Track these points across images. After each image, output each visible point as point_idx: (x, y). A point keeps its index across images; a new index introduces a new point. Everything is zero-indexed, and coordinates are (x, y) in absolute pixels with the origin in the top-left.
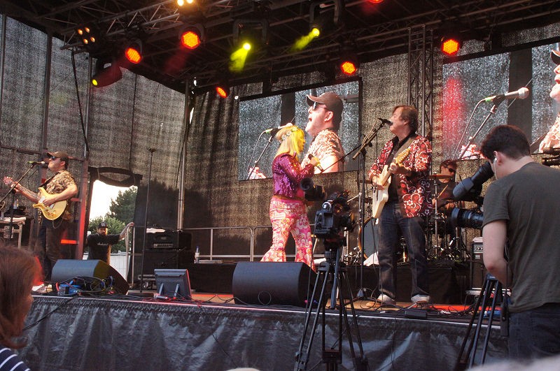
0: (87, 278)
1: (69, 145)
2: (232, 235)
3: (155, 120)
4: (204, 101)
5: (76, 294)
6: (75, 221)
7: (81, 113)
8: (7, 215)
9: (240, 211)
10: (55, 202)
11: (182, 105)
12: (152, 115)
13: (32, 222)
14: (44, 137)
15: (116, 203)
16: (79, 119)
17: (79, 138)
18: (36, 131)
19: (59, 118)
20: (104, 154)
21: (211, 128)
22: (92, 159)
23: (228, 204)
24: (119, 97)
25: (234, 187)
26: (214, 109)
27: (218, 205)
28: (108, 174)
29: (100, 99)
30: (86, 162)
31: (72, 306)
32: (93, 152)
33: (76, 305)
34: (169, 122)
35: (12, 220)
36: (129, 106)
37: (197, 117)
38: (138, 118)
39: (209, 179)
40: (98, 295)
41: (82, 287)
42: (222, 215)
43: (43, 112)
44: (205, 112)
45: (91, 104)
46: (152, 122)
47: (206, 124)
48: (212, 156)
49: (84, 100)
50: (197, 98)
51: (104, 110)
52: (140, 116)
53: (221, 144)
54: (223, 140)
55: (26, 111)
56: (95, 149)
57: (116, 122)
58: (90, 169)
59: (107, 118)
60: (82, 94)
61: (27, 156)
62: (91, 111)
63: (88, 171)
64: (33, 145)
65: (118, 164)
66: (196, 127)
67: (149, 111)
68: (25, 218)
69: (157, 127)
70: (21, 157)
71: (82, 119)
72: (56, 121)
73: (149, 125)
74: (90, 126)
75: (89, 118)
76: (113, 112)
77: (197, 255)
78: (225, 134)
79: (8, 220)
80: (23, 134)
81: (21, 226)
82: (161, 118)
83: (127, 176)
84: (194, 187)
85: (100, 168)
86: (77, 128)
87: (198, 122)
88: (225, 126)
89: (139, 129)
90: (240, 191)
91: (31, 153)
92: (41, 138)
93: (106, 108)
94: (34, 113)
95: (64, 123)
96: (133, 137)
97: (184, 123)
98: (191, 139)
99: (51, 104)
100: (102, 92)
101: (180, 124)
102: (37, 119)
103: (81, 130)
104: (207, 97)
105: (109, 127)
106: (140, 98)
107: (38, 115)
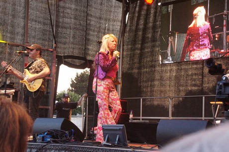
0: (56, 131)
1: (43, 40)
2: (156, 103)
3: (102, 21)
4: (136, 7)
5: (49, 142)
6: (47, 93)
7: (50, 17)
8: (2, 88)
9: (162, 85)
10: (35, 79)
11: (121, 10)
12: (100, 18)
13: (19, 93)
14: (25, 34)
15: (75, 81)
16: (49, 21)
17: (49, 35)
18: (20, 30)
19: (36, 21)
20: (67, 46)
21: (141, 27)
22: (59, 50)
23: (153, 80)
24: (77, 6)
25: (157, 68)
26: (143, 13)
27: (146, 82)
28: (70, 60)
29: (64, 7)
30: (55, 52)
32: (59, 45)
33: (49, 149)
34: (111, 23)
35: (5, 92)
36: (84, 12)
37: (131, 19)
38: (90, 20)
39: (140, 62)
40: (65, 142)
41: (53, 137)
42: (149, 89)
43: (25, 17)
44: (137, 15)
45: (58, 11)
46: (100, 23)
47: (138, 24)
48: (141, 47)
49: (53, 8)
50: (131, 5)
51: (66, 15)
52: (92, 19)
53: (148, 38)
54: (150, 35)
55: (14, 16)
56: (61, 43)
57: (75, 24)
58: (58, 57)
59: (69, 21)
60: (51, 4)
61: (15, 48)
62: (57, 16)
63: (56, 58)
64: (18, 40)
65: (76, 53)
66: (130, 26)
67: (98, 15)
68: (14, 90)
69: (104, 26)
70: (11, 49)
71: (51, 22)
72: (34, 23)
73: (98, 25)
74: (57, 26)
75: (56, 21)
76: (72, 16)
77: (131, 116)
78: (151, 31)
79: (3, 92)
80: (12, 33)
81: (11, 96)
82: (106, 20)
83: (83, 62)
84: (129, 69)
85: (64, 56)
86: (48, 28)
87: (131, 23)
88: (151, 25)
89: (91, 28)
90: (162, 71)
91: (18, 46)
93: (68, 14)
94: (19, 17)
95: (39, 25)
96: (87, 34)
97: (121, 23)
98: (126, 35)
99: (31, 11)
100: (65, 2)
101: (119, 24)
102: (21, 22)
103: (51, 29)
104: (138, 4)
105: (70, 27)
106: (91, 6)
107: (21, 20)
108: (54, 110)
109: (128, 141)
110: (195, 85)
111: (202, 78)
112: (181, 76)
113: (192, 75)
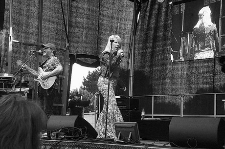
0: (69, 128)
1: (56, 39)
2: (167, 101)
3: (114, 21)
4: (147, 7)
5: (63, 139)
6: (61, 91)
7: (64, 17)
8: (17, 86)
9: (173, 83)
11: (132, 9)
12: (112, 17)
13: (33, 91)
14: (39, 34)
15: (87, 80)
16: (62, 21)
17: (62, 34)
18: (34, 30)
19: (49, 21)
20: (79, 45)
21: (153, 26)
22: (72, 49)
23: (164, 78)
24: (89, 5)
26: (155, 12)
27: (157, 80)
28: (82, 59)
29: (76, 7)
30: (68, 51)
31: (60, 146)
32: (72, 44)
33: (63, 146)
34: (123, 22)
35: (21, 90)
36: (96, 11)
37: (143, 18)
38: (103, 20)
39: (151, 61)
40: (78, 139)
41: (67, 134)
42: (160, 87)
43: (39, 17)
44: (148, 14)
45: (70, 11)
46: (112, 22)
47: (149, 23)
48: (153, 45)
49: (66, 8)
50: (142, 5)
51: (79, 15)
52: (104, 18)
53: (159, 36)
54: (161, 34)
55: (28, 17)
56: (74, 42)
57: (87, 23)
58: (70, 56)
59: (82, 20)
60: (64, 5)
61: (29, 47)
62: (70, 15)
64: (33, 40)
65: (89, 52)
66: (141, 25)
67: (110, 14)
68: (28, 89)
69: (115, 25)
70: (25, 48)
71: (64, 21)
72: (48, 23)
73: (110, 25)
74: (70, 26)
75: (69, 21)
76: (85, 16)
77: (143, 114)
78: (162, 29)
79: (18, 90)
80: (27, 33)
81: (26, 94)
83: (95, 60)
84: (140, 67)
85: (77, 55)
86: (61, 27)
87: (143, 22)
88: (162, 23)
89: (103, 27)
90: (173, 69)
91: (32, 45)
92: (38, 35)
93: (81, 13)
94: (33, 17)
95: (53, 25)
96: (99, 33)
97: (133, 23)
98: (138, 34)
99: (44, 12)
100: (77, 2)
101: (131, 23)
102: (35, 22)
103: (64, 29)
104: (149, 4)
105: (83, 26)
106: (103, 6)
107: (35, 20)
108: (67, 108)
109: (140, 139)
110: (207, 83)
111: (214, 76)
112: (192, 74)
113: (203, 73)
